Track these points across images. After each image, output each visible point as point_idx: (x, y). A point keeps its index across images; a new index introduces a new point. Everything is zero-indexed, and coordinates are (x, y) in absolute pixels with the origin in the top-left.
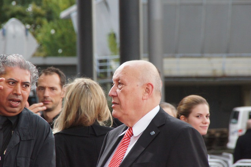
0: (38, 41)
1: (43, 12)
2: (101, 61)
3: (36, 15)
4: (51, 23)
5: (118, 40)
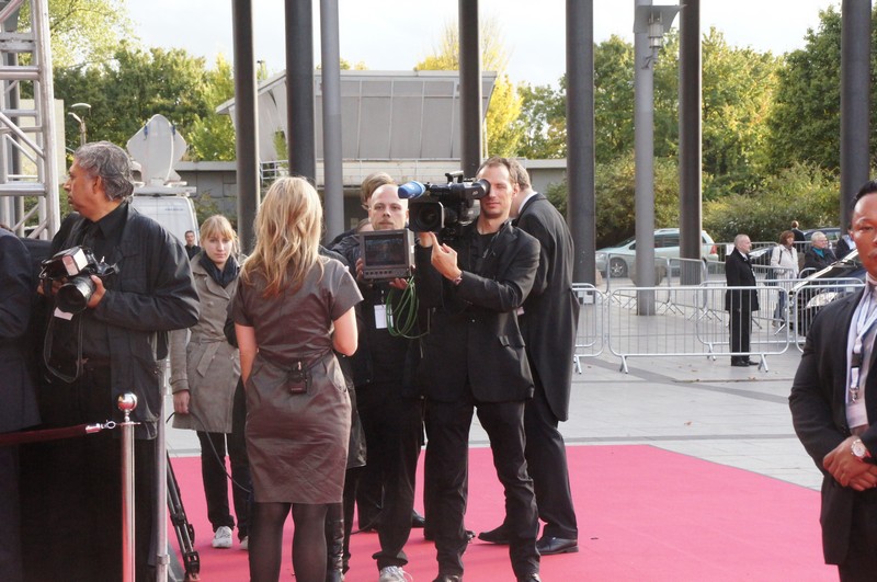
0: (188, 141)
1: (195, 107)
2: (265, 166)
3: (186, 110)
4: (204, 119)
5: (287, 142)
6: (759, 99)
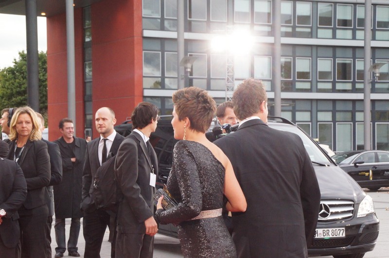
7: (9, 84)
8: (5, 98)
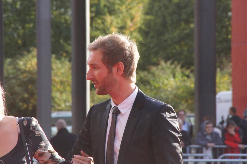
6: (133, 12)
7: (160, 8)
8: (151, 34)
